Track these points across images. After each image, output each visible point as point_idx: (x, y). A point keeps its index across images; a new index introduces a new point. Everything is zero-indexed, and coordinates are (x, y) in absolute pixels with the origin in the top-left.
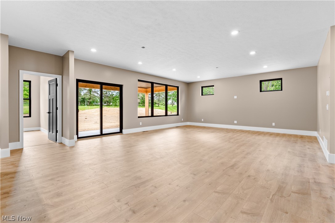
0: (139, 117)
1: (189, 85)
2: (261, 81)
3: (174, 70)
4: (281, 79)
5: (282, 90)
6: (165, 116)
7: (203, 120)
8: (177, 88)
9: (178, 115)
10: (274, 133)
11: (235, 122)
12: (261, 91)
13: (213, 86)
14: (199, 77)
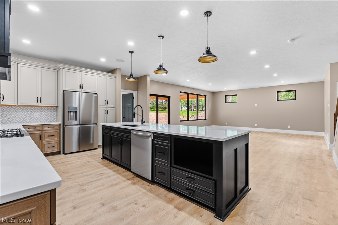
0: (180, 121)
1: (214, 93)
2: (278, 92)
3: (210, 84)
4: (295, 91)
5: (295, 99)
6: (197, 120)
7: (227, 124)
8: (204, 97)
9: (205, 119)
10: (289, 134)
11: (256, 125)
12: (278, 100)
13: (236, 95)
14: (225, 88)
